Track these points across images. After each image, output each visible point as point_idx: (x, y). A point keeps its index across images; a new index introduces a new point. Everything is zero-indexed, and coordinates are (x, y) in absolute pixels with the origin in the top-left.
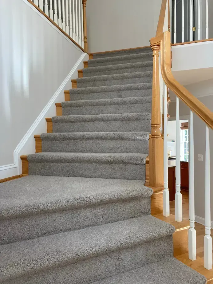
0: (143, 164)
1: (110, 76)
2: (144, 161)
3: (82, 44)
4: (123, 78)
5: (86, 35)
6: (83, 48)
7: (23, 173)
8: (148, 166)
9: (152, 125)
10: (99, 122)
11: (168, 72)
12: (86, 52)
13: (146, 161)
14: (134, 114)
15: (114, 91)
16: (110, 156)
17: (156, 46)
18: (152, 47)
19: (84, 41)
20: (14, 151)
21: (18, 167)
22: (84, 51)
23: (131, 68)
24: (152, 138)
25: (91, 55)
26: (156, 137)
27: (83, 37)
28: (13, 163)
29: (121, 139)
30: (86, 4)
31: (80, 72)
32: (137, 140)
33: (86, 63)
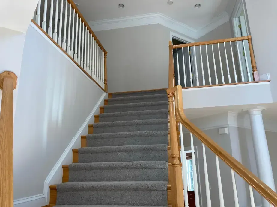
0: (165, 191)
1: (128, 112)
2: (166, 188)
3: (103, 86)
4: (139, 115)
5: (106, 79)
6: (103, 88)
7: (50, 203)
8: (169, 192)
9: (172, 155)
10: (122, 153)
11: (182, 114)
12: (106, 92)
13: (168, 187)
14: (152, 145)
15: (133, 125)
16: (136, 184)
17: (171, 95)
18: (168, 95)
19: (105, 83)
20: (45, 181)
21: (47, 196)
22: (105, 91)
23: (145, 106)
24: (172, 166)
25: (110, 95)
26: (175, 165)
27: (104, 80)
28: (43, 193)
29: (144, 167)
30: (106, 55)
31: (101, 108)
32: (158, 169)
33: (106, 101)
